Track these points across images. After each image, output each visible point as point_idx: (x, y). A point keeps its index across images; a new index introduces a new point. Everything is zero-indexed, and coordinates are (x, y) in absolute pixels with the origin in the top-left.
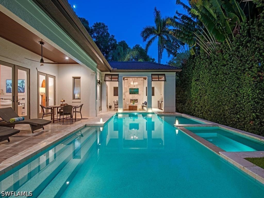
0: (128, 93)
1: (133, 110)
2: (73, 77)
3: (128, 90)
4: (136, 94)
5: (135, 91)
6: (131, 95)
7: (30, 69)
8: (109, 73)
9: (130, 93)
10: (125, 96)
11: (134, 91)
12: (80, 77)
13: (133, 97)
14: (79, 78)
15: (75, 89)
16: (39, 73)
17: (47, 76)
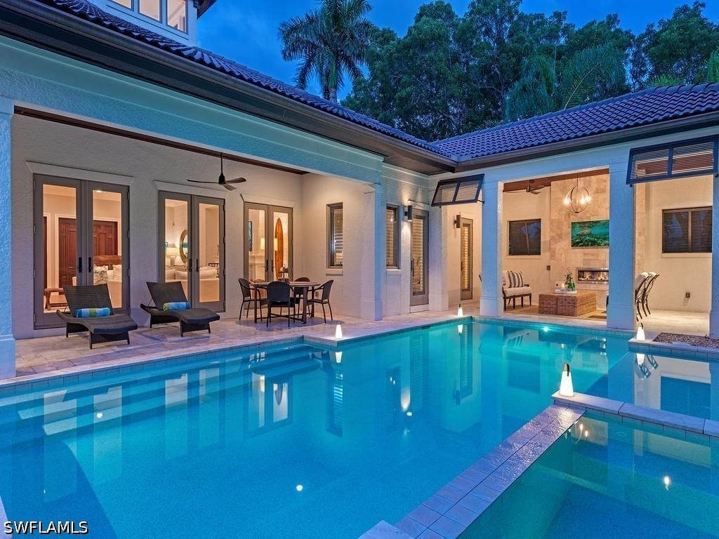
0: (567, 242)
1: (556, 313)
2: (328, 205)
3: (567, 229)
4: (599, 245)
5: (596, 231)
6: (579, 252)
7: (224, 200)
8: (449, 175)
9: (575, 244)
10: (553, 256)
11: (589, 235)
12: (342, 203)
13: (587, 257)
14: (340, 206)
15: (336, 239)
16: (248, 205)
17: (269, 210)
